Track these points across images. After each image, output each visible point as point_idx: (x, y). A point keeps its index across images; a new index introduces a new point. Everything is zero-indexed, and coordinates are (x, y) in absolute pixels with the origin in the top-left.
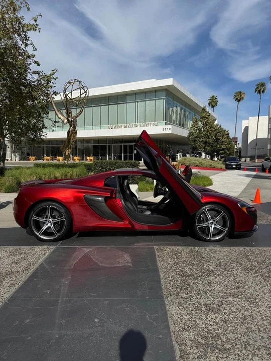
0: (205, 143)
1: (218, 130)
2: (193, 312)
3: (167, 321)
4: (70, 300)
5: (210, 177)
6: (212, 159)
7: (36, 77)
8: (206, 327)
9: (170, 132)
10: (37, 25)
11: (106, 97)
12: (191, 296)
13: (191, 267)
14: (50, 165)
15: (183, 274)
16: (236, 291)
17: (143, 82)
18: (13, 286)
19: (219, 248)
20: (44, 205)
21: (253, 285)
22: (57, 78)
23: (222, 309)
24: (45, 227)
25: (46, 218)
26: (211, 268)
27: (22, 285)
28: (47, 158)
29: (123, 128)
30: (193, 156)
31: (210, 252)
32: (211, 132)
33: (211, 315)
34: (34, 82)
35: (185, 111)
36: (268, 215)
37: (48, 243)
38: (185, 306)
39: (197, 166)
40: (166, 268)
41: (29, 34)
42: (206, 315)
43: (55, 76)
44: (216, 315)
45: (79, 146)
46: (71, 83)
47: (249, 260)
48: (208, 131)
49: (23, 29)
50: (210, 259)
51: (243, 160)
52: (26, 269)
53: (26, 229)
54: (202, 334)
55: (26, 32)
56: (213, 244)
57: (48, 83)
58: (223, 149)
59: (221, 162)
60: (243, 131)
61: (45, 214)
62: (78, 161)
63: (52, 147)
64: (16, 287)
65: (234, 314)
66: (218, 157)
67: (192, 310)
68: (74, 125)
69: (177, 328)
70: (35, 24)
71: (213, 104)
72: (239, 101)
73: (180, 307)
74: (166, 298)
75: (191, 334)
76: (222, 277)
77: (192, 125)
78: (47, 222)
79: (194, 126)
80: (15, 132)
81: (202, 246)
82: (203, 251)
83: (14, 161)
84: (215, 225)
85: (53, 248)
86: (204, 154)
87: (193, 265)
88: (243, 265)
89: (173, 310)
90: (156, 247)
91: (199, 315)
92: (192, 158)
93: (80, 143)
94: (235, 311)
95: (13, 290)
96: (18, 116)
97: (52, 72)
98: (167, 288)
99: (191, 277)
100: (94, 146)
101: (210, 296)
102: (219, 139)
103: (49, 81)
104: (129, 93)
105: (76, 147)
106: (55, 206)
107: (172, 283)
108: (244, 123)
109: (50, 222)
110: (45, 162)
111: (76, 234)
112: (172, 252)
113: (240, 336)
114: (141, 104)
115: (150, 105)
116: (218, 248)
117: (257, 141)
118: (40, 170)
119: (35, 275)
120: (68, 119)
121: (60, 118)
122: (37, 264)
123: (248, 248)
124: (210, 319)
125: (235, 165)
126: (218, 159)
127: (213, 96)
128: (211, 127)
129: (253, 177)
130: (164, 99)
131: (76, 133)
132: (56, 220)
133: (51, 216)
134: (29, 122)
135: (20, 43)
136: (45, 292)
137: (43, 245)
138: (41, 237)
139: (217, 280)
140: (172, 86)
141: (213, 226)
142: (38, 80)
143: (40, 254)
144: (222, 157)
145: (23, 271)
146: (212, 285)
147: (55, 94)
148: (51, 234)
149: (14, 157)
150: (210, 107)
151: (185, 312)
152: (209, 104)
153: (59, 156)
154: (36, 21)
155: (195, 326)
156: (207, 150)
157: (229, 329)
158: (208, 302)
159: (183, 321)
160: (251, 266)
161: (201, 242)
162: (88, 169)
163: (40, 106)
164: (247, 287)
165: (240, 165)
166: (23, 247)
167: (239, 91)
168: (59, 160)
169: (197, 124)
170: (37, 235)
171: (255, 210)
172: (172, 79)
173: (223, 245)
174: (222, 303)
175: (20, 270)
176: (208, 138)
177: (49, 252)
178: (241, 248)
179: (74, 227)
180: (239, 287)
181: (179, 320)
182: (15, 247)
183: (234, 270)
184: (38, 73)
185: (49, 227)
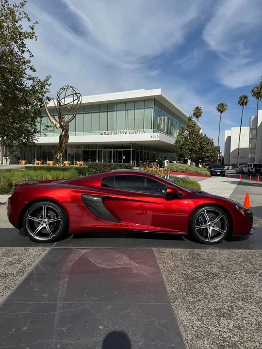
0: (191, 150)
1: (203, 138)
2: (203, 318)
3: (177, 328)
4: (71, 305)
5: (199, 182)
6: (197, 165)
7: (31, 82)
8: (221, 335)
9: (158, 139)
10: (33, 33)
11: (97, 105)
12: (199, 300)
13: (193, 269)
14: (41, 168)
15: (186, 276)
16: (244, 295)
17: (132, 91)
18: (7, 289)
19: (219, 251)
20: (39, 204)
21: (260, 289)
22: (51, 84)
23: (234, 315)
24: (40, 228)
25: (41, 218)
26: (214, 271)
27: (18, 288)
28: (37, 162)
29: (113, 134)
30: (179, 163)
31: (210, 255)
32: (196, 140)
33: (224, 321)
34: (28, 88)
35: (172, 120)
36: (260, 219)
37: (42, 244)
38: (194, 311)
39: (183, 172)
40: (169, 271)
41: (26, 41)
42: (218, 321)
43: (49, 82)
44: (229, 321)
45: (69, 151)
46: (65, 89)
47: (251, 263)
48: (193, 139)
49: (20, 37)
50: (212, 262)
51: (226, 167)
52: (21, 271)
53: (20, 229)
54: (218, 342)
55: (22, 39)
56: (211, 246)
57: (42, 89)
58: (208, 157)
59: (206, 169)
60: (225, 141)
61: (40, 213)
62: (68, 165)
63: (43, 152)
64: (11, 291)
65: (247, 319)
66: (203, 164)
67: (202, 316)
68: (66, 129)
69: (189, 335)
70: (32, 32)
71: (198, 114)
72: (221, 112)
73: (189, 312)
74: (173, 303)
75: (206, 342)
76: (227, 280)
77: (179, 133)
78: (42, 222)
79: (181, 134)
80: (7, 136)
81: (202, 249)
82: (203, 253)
83: (4, 164)
84: (213, 227)
85: (48, 249)
86: (189, 161)
87: (195, 267)
88: (246, 267)
89: (183, 316)
90: (154, 249)
91: (211, 321)
92: (178, 164)
93: (70, 148)
94: (248, 316)
95: (7, 293)
96: (12, 120)
97: (46, 78)
98: (172, 292)
99: (195, 280)
100: (84, 151)
101: (219, 300)
102: (204, 147)
103: (43, 87)
104: (119, 101)
105: (66, 152)
106: (51, 205)
107: (176, 286)
108: (227, 133)
109: (45, 222)
110: (35, 165)
111: (71, 235)
112: (171, 254)
113: (258, 344)
114: (131, 112)
115: (139, 113)
116: (217, 251)
117: (239, 151)
118: (32, 173)
119: (30, 277)
120: (60, 123)
121: (53, 123)
122: (33, 266)
123: (248, 251)
124: (223, 325)
125: (219, 172)
126: (202, 166)
127: (198, 107)
128: (197, 136)
129: (238, 184)
130: (152, 108)
131: (68, 137)
132: (51, 221)
133: (47, 216)
134: (22, 126)
135: (16, 50)
136: (43, 295)
137: (38, 246)
138: (36, 237)
139: (222, 283)
140: (160, 96)
141: (211, 228)
142: (32, 86)
143: (35, 255)
144: (206, 165)
145: (18, 273)
146: (219, 288)
147: (49, 99)
148: (46, 235)
149: (4, 161)
150: (195, 117)
151: (195, 318)
152: (194, 114)
153: (49, 160)
154: (32, 29)
155: (209, 333)
156: (192, 157)
157: (245, 337)
158: (218, 307)
159: (195, 328)
160: (254, 269)
161: (199, 245)
162: (79, 173)
163: (33, 111)
164: (254, 291)
165: (224, 171)
166: (16, 248)
167: (221, 103)
168: (49, 164)
169: (183, 133)
170: (31, 236)
171: (251, 213)
172: (160, 89)
173: (221, 248)
174: (233, 308)
175: (14, 272)
176: (194, 146)
177: (44, 254)
178: (240, 251)
179: (70, 228)
180: (247, 291)
181: (191, 327)
182: (8, 248)
183: (238, 272)
184: (33, 79)
185: (44, 228)
